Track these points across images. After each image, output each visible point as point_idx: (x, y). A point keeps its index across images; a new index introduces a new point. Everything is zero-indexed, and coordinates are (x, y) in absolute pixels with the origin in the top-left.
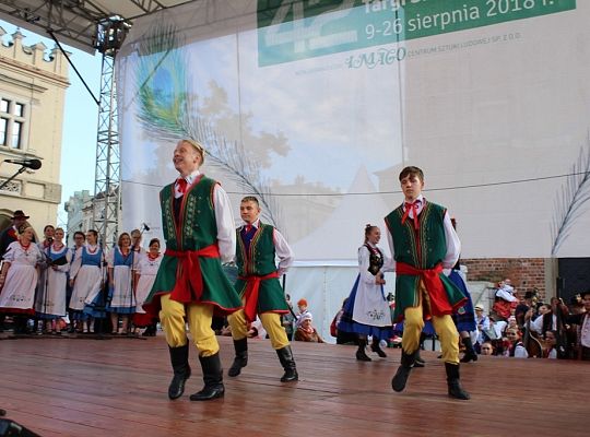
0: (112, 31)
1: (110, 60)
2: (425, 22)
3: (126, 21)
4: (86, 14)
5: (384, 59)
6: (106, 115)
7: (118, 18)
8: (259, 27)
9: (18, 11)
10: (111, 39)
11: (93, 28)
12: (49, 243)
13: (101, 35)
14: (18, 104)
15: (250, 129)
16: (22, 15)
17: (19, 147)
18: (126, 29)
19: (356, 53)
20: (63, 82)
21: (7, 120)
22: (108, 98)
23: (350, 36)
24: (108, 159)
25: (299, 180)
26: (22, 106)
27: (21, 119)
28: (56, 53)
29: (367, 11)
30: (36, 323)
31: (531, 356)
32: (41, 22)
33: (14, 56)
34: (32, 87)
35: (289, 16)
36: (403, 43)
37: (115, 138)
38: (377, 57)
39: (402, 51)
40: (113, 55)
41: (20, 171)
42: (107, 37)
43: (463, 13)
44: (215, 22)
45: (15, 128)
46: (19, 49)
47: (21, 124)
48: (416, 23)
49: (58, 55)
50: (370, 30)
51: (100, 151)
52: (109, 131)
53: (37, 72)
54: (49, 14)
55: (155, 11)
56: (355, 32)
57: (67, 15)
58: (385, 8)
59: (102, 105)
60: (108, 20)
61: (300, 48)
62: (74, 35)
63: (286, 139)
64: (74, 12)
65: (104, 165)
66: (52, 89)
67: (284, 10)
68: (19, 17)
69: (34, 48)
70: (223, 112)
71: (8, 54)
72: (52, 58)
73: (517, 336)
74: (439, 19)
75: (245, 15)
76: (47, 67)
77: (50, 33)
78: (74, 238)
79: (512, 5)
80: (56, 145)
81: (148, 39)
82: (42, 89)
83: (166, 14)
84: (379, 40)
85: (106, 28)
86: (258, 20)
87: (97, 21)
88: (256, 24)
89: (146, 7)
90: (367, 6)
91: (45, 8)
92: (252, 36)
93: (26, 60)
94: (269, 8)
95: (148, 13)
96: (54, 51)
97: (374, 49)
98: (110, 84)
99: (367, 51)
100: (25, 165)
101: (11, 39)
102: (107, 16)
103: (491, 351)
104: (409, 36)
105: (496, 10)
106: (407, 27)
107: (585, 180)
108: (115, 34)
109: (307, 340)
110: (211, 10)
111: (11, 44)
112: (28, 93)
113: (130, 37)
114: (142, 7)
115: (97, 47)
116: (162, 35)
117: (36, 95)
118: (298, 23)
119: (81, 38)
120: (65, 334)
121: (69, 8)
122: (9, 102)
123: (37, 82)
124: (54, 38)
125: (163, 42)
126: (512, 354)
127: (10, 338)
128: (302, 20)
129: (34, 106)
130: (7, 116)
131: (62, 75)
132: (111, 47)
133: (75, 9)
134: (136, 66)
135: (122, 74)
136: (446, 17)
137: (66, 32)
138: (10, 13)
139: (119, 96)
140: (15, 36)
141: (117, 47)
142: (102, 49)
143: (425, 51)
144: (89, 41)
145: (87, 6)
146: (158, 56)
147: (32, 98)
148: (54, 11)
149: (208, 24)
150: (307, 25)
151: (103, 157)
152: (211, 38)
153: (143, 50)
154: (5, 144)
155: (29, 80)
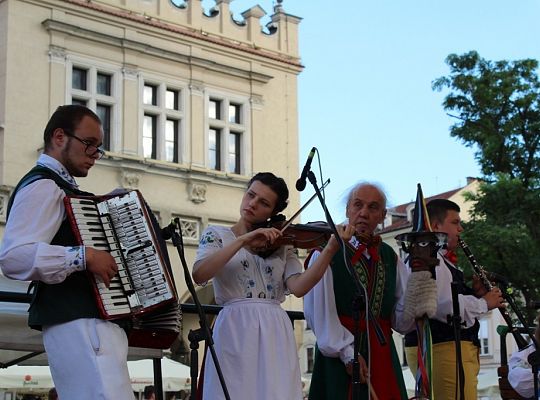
14: (231, 104)
17: (238, 170)
20: (293, 65)
21: (218, 131)
26: (238, 107)
27: (238, 128)
28: (278, 20)
33: (221, 31)
34: (250, 76)
45: (230, 141)
46: (226, 18)
47: (238, 135)
49: (283, 23)
53: (254, 51)
66: (279, 76)
69: (247, 15)
71: (210, 27)
72: (273, 30)
76: (268, 44)
82: (264, 79)
93: (236, 35)
101: (213, 5)
111: (214, 13)
112: (245, 86)
117: (257, 88)
122: (218, 103)
123: (257, 67)
129: (255, 106)
130: (218, 123)
131: (291, 54)
147: (252, 94)
154: (218, 167)
155: (245, 66)
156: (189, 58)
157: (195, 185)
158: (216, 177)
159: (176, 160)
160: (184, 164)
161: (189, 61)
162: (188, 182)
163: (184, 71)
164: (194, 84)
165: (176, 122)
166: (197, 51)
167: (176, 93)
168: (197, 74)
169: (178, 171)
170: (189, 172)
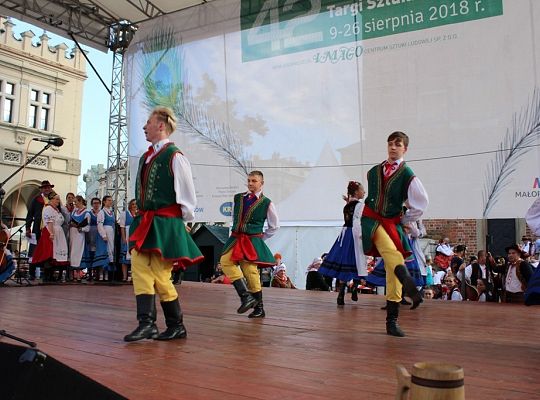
0: (121, 33)
1: (119, 57)
2: (379, 25)
3: (132, 24)
4: (100, 19)
5: (345, 56)
6: (116, 102)
7: (126, 22)
8: (242, 29)
9: (44, 17)
10: (121, 39)
11: (106, 30)
12: (70, 207)
13: (113, 36)
14: (45, 94)
15: (235, 114)
16: (48, 20)
17: (46, 129)
18: (133, 32)
19: (323, 51)
20: (82, 76)
21: (36, 107)
22: (118, 89)
23: (318, 36)
24: (119, 138)
25: (276, 156)
26: (48, 95)
27: (47, 106)
28: (75, 52)
29: (331, 16)
30: (61, 273)
31: (465, 299)
32: (63, 26)
33: (42, 55)
34: (56, 80)
35: (267, 20)
36: (360, 43)
37: (124, 121)
38: (339, 54)
39: (359, 49)
40: (122, 53)
41: (46, 148)
42: (117, 38)
43: (410, 17)
44: (206, 25)
45: (42, 113)
46: (45, 48)
47: (47, 110)
48: (371, 26)
49: (78, 53)
50: (333, 31)
51: (112, 132)
52: (119, 115)
53: (60, 67)
54: (70, 20)
55: (156, 16)
56: (321, 33)
57: (84, 21)
58: (345, 13)
59: (113, 94)
60: (118, 24)
61: (276, 46)
62: (90, 36)
63: (264, 122)
64: (90, 18)
65: (115, 143)
66: (73, 81)
67: (262, 15)
68: (46, 22)
69: (57, 47)
70: (213, 99)
71: (36, 52)
72: (72, 56)
73: (453, 283)
74: (390, 22)
75: (230, 19)
76: (68, 63)
77: (71, 35)
78: (92, 203)
79: (451, 11)
80: (76, 127)
81: (151, 39)
82: (64, 82)
83: (166, 19)
84: (341, 40)
85: (116, 31)
86: (242, 24)
87: (109, 25)
88: (240, 27)
89: (149, 13)
90: (331, 11)
91: (66, 14)
92: (236, 37)
93: (50, 58)
94: (250, 14)
95: (151, 18)
96: (74, 50)
97: (336, 47)
98: (119, 76)
99: (331, 49)
100: (49, 143)
101: (39, 41)
102: (117, 21)
103: (432, 296)
104: (366, 36)
105: (437, 15)
106: (364, 29)
107: (510, 155)
108: (123, 36)
109: (282, 286)
110: (203, 16)
111: (39, 45)
112: (53, 85)
113: (136, 38)
114: (146, 13)
115: (109, 47)
116: (162, 36)
117: (59, 86)
118: (275, 26)
119: (96, 39)
120: (84, 281)
121: (86, 14)
122: (37, 92)
123: (60, 76)
124: (74, 40)
125: (163, 41)
126: (449, 298)
127: (40, 285)
128: (278, 23)
129: (58, 96)
130: (36, 103)
131: (81, 70)
132: (120, 46)
133: (91, 15)
134: (141, 62)
135: (130, 68)
136: (396, 21)
137: (83, 34)
138: (38, 19)
139: (127, 86)
140: (42, 38)
141: (126, 46)
142: (113, 48)
143: (379, 48)
144: (103, 42)
145: (101, 12)
146: (159, 54)
147: (57, 89)
148: (74, 17)
149: (200, 26)
150: (281, 28)
151: (114, 137)
152: (201, 38)
153: (147, 48)
154: (34, 126)
155: (54, 74)
156: (21, 68)
157: (19, 135)
158: (32, 131)
159: (10, 121)
160: (14, 123)
161: (21, 69)
162: (16, 133)
163: (18, 74)
164: (23, 82)
165: (12, 101)
166: (26, 64)
167: (13, 85)
168: (25, 77)
169: (10, 126)
170: (16, 127)
